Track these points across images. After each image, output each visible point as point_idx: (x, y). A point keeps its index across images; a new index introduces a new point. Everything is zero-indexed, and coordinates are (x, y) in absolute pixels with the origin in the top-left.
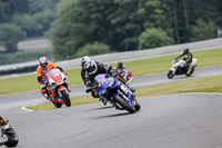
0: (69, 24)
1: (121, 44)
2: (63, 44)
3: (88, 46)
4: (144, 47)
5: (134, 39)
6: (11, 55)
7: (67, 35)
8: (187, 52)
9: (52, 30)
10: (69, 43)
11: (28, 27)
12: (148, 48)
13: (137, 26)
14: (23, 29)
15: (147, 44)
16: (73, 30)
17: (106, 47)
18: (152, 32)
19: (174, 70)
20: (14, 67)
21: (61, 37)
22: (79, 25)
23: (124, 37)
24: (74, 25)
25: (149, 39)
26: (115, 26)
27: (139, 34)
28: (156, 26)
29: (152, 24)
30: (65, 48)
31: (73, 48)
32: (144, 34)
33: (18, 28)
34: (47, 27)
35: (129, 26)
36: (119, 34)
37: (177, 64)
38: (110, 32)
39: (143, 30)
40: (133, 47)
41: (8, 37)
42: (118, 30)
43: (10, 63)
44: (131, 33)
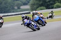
0: (35, 1)
1: (49, 7)
2: (33, 7)
3: (40, 8)
4: (55, 8)
5: (53, 6)
6: (19, 10)
7: (34, 4)
8: (52, 12)
9: (30, 3)
10: (35, 7)
11: (23, 2)
12: (56, 8)
13: (54, 2)
14: (22, 3)
15: (56, 7)
16: (36, 3)
17: (45, 8)
18: (57, 4)
19: (49, 17)
20: (19, 13)
21: (32, 5)
22: (38, 2)
23: (50, 5)
24: (36, 2)
25: (57, 6)
26: (47, 2)
27: (54, 4)
28: (59, 2)
29: (57, 2)
30: (33, 8)
31: (36, 8)
32: (55, 5)
33: (21, 3)
34: (29, 2)
35: (51, 2)
36: (48, 4)
37: (50, 15)
38: (46, 4)
39: (55, 3)
40: (52, 8)
41: (18, 5)
42: (48, 3)
43: (18, 12)
44: (52, 4)
